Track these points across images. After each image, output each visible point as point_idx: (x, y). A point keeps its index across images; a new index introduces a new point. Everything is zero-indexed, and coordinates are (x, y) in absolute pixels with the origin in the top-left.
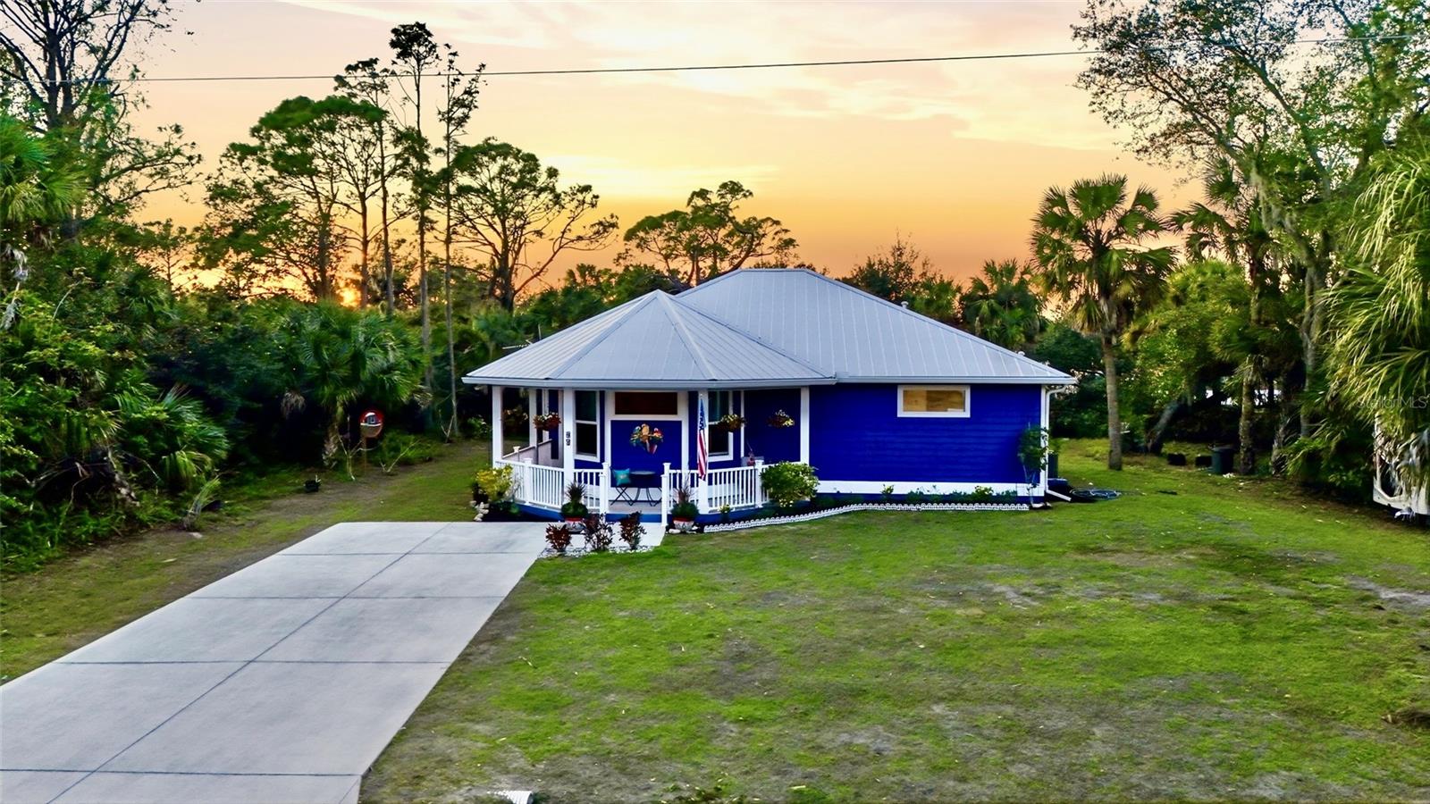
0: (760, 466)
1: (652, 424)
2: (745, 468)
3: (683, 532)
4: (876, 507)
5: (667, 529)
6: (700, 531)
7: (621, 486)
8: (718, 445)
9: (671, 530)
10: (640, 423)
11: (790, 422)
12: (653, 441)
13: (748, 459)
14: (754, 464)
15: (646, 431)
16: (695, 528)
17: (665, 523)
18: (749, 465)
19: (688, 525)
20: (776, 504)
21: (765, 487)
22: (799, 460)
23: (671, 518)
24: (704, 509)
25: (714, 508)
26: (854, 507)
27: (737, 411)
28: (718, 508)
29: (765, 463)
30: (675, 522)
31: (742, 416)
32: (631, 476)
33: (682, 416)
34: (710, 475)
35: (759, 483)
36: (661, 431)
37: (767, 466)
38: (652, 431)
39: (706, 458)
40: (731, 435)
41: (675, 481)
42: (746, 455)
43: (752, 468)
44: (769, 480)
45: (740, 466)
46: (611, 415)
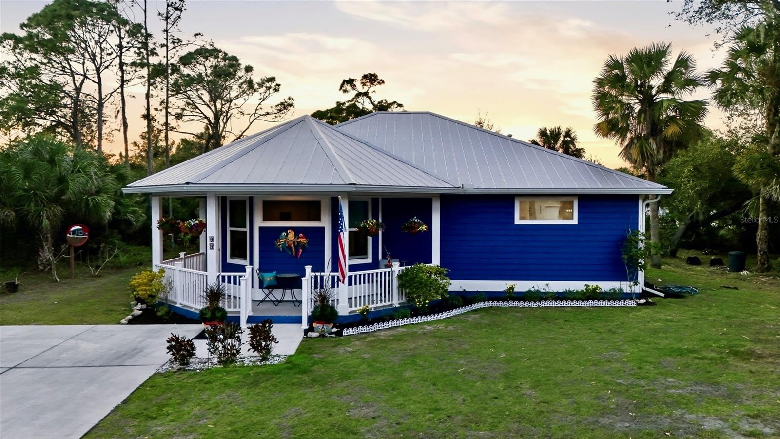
0: (397, 268)
1: (297, 230)
2: (383, 270)
3: (322, 336)
4: (501, 304)
5: (306, 332)
6: (339, 333)
7: (267, 288)
8: (357, 249)
9: (310, 334)
10: (286, 229)
11: (424, 228)
12: (298, 246)
13: (386, 262)
14: (390, 266)
15: (291, 236)
16: (335, 330)
17: (305, 325)
18: (387, 267)
19: (328, 327)
20: (411, 303)
21: (401, 286)
22: (431, 263)
23: (311, 319)
24: (343, 309)
25: (354, 309)
26: (481, 305)
27: (375, 217)
28: (358, 309)
29: (401, 265)
30: (315, 325)
31: (380, 221)
32: (277, 278)
33: (325, 223)
34: (350, 277)
35: (396, 283)
36: (306, 236)
37: (403, 268)
38: (296, 235)
39: (346, 262)
40: (370, 239)
41: (318, 283)
42: (384, 257)
43: (390, 269)
44: (405, 280)
45: (378, 268)
46: (259, 222)
